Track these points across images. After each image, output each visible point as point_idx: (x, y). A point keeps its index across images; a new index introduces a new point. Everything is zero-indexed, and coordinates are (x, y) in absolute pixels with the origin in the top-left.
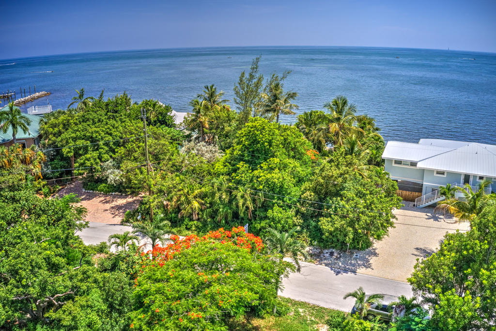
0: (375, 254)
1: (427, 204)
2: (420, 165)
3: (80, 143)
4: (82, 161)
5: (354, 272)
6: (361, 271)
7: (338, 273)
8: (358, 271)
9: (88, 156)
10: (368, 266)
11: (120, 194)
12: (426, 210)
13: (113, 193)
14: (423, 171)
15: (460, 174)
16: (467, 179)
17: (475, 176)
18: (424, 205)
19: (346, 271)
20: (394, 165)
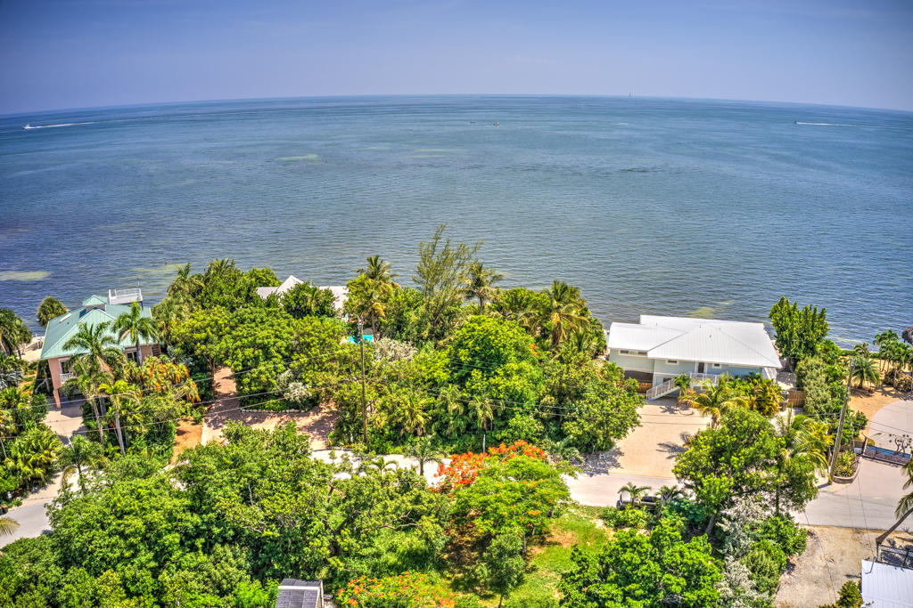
0: (621, 454)
1: (659, 396)
2: (651, 355)
3: (249, 352)
4: (254, 375)
5: (606, 472)
6: (612, 470)
7: (591, 475)
8: (609, 471)
9: (262, 368)
10: (618, 466)
11: (297, 411)
12: (659, 402)
13: (288, 411)
14: (653, 361)
15: (694, 363)
16: (701, 367)
17: (710, 364)
18: (656, 397)
19: (599, 472)
20: (619, 354)
